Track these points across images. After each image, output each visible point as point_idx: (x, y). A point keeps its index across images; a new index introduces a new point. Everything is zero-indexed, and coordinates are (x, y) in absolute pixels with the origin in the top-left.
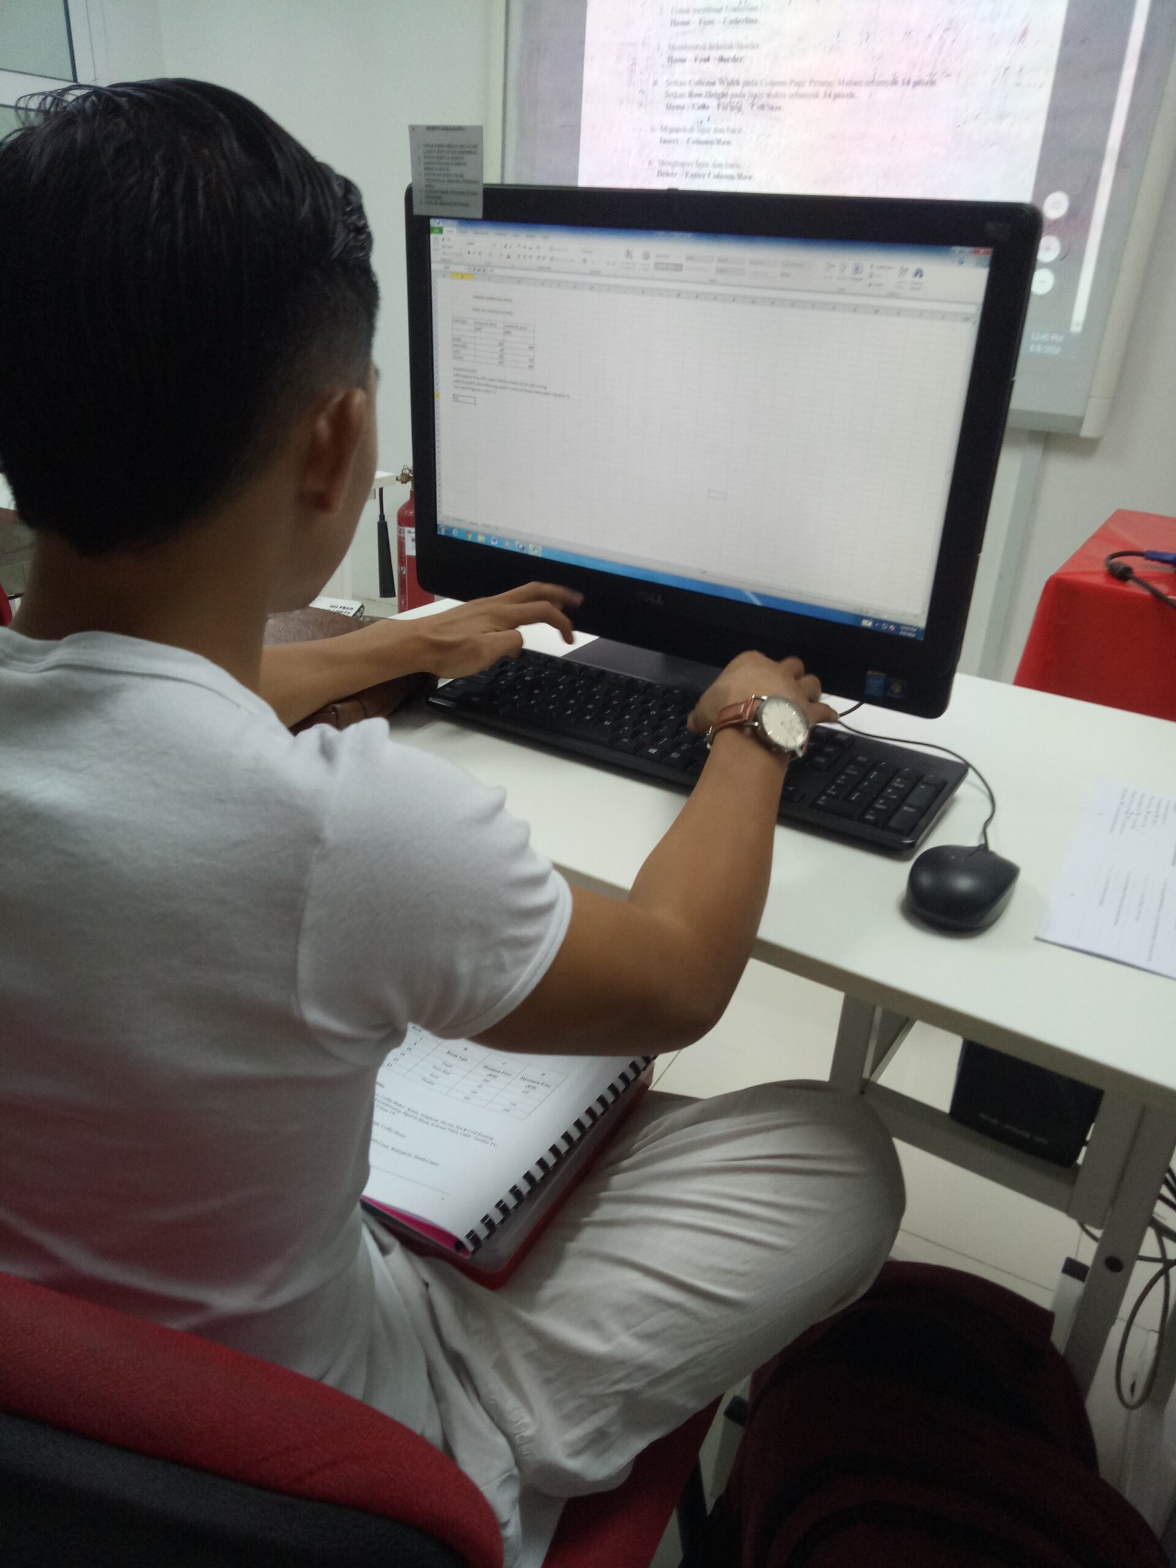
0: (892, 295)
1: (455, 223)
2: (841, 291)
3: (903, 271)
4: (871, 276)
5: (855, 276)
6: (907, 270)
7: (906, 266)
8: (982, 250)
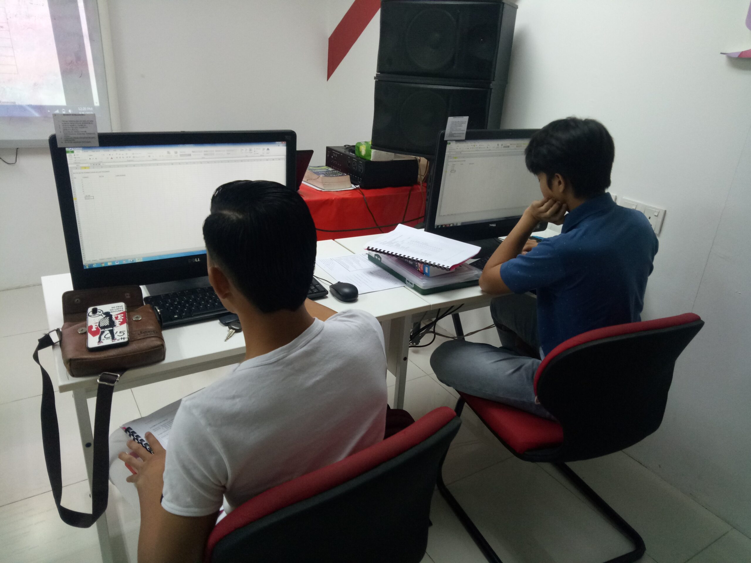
0: (261, 156)
1: (81, 148)
2: (247, 156)
3: (264, 149)
4: (255, 151)
5: (250, 152)
6: (265, 149)
7: (264, 148)
8: (284, 142)
